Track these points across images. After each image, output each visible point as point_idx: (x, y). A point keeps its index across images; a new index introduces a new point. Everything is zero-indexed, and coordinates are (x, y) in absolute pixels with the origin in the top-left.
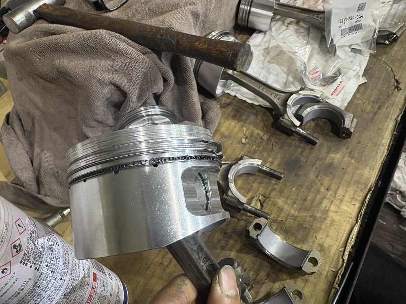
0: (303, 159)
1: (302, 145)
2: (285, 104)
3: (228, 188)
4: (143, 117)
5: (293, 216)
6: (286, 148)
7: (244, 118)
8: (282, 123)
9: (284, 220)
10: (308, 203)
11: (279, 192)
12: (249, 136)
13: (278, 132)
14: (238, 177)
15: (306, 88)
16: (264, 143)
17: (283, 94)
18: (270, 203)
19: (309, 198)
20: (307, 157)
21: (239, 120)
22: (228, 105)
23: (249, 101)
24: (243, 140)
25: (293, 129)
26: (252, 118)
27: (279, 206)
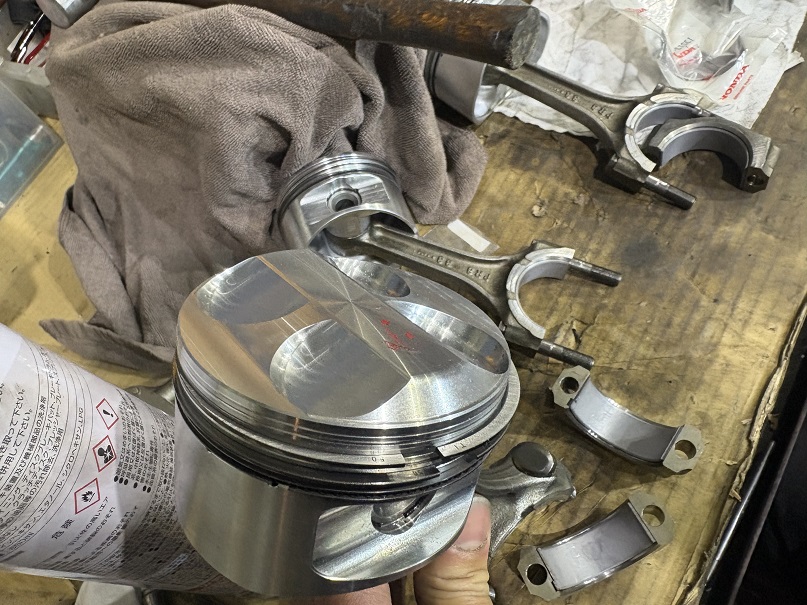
0: (662, 241)
1: (660, 212)
2: (621, 126)
3: (507, 310)
4: (327, 177)
5: (644, 358)
6: (626, 219)
7: (535, 162)
8: (616, 169)
9: (625, 368)
10: (674, 332)
11: (613, 311)
12: (547, 201)
13: (607, 188)
14: (526, 285)
15: (666, 89)
16: (580, 213)
17: (617, 106)
18: (595, 334)
19: (677, 320)
20: (670, 237)
21: (526, 168)
22: (502, 136)
23: (546, 126)
24: (536, 210)
25: (639, 179)
26: (553, 161)
27: (613, 340)
